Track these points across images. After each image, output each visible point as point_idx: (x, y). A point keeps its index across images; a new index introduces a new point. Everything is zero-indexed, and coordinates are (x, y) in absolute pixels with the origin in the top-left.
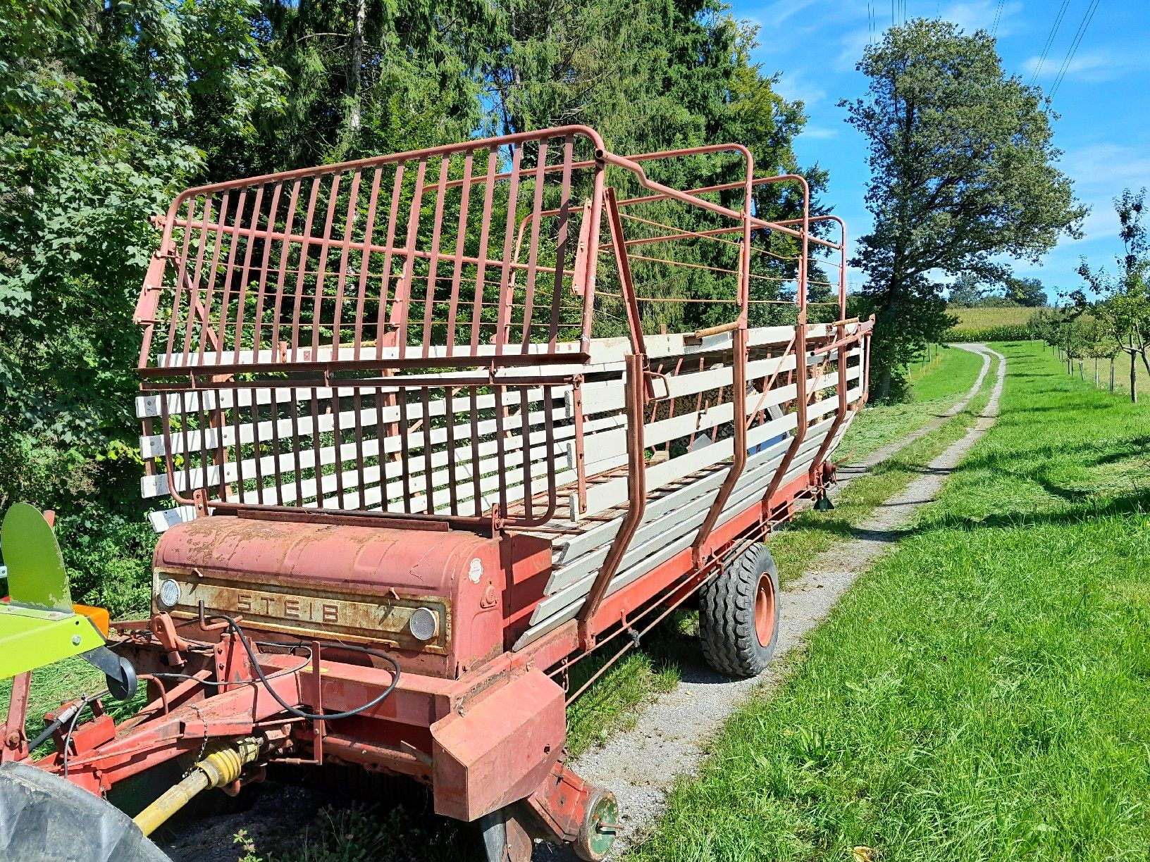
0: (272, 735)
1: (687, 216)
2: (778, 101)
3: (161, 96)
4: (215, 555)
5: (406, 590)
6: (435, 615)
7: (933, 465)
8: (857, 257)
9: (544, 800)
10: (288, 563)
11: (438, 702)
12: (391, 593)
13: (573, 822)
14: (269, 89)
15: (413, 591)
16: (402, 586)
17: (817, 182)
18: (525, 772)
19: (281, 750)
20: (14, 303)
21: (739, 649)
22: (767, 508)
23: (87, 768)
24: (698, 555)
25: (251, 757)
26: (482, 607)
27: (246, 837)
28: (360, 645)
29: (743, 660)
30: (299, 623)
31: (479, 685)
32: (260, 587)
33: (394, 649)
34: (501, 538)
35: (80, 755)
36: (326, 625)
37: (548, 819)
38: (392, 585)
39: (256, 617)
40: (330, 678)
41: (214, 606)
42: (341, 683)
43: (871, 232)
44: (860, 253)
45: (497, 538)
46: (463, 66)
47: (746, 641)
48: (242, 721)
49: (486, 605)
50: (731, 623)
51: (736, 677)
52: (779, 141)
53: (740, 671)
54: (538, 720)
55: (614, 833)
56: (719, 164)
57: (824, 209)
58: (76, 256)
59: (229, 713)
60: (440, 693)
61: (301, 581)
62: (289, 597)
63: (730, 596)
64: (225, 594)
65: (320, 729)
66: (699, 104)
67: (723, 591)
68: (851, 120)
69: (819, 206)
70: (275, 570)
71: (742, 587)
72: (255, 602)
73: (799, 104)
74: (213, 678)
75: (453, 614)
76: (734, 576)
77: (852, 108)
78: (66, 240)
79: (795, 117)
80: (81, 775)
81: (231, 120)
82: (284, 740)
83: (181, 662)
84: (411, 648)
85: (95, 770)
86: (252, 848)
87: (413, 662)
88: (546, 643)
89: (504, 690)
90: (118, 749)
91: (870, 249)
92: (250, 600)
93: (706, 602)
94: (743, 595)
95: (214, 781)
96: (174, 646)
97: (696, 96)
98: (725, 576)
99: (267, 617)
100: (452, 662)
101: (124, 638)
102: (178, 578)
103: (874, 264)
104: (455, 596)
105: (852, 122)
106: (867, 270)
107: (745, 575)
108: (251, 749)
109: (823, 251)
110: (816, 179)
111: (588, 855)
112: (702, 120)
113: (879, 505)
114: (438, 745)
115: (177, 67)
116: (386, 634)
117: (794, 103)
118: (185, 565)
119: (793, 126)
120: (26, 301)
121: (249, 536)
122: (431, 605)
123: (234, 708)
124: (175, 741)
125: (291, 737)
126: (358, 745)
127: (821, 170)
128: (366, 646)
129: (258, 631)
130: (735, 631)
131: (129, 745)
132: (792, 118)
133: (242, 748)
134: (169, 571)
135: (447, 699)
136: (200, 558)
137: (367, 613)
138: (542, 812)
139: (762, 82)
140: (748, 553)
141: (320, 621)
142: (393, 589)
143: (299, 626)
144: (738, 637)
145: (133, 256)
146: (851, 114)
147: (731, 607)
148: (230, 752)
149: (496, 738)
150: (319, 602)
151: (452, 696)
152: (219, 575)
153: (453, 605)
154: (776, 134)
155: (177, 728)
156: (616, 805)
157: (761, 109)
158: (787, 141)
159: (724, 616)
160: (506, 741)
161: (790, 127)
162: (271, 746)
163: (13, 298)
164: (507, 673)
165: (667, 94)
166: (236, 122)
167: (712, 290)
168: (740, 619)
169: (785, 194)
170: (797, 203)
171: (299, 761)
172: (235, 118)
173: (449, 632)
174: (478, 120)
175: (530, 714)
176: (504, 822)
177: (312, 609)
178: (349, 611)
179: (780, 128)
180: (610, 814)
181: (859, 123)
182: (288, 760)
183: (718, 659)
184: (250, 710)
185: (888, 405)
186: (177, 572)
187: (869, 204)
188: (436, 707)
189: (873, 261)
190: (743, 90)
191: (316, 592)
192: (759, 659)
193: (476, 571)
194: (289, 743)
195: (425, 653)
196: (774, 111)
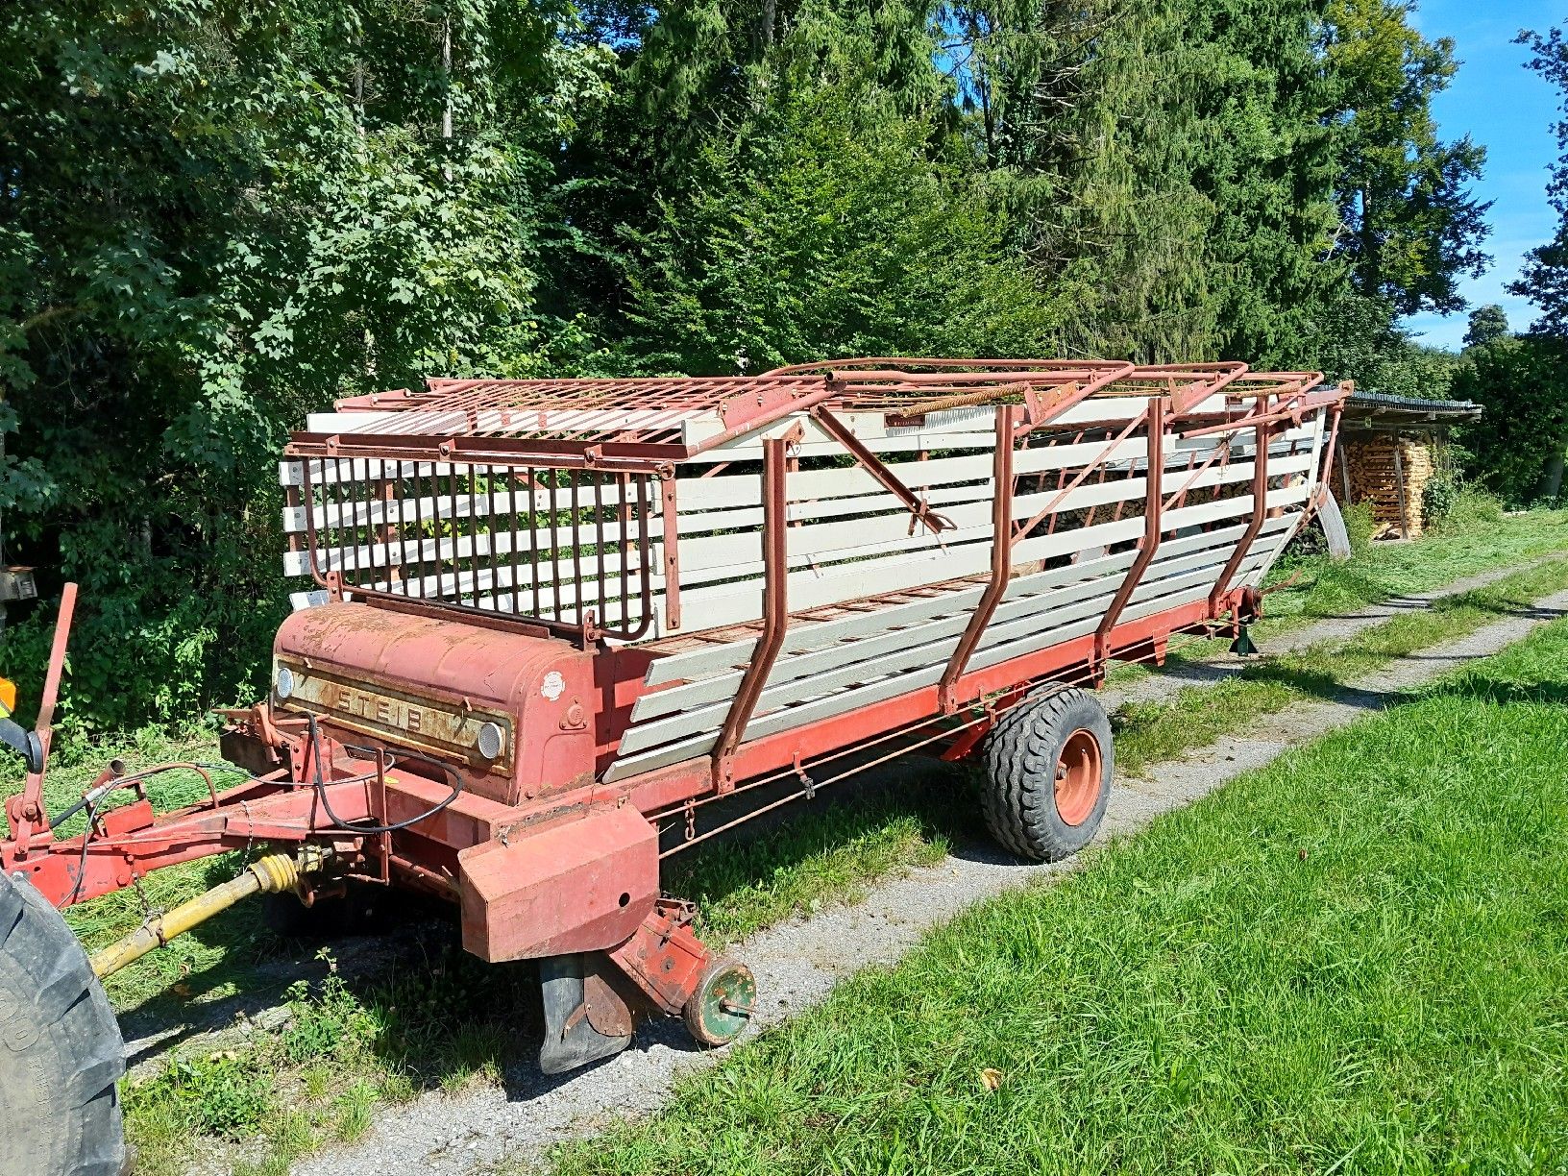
0: (340, 846)
1: (1233, 219)
2: (1411, 40)
3: (455, 88)
4: (324, 645)
5: (479, 701)
6: (500, 732)
7: (1539, 603)
8: (1522, 279)
9: (636, 960)
10: (383, 660)
11: (481, 826)
12: (464, 703)
13: (683, 992)
14: (590, 73)
15: (485, 703)
16: (476, 696)
17: (1467, 165)
18: (585, 920)
19: (352, 865)
20: (275, 343)
21: (1027, 824)
22: (1101, 644)
23: (116, 851)
24: (945, 696)
25: (313, 867)
26: (562, 728)
27: (329, 955)
28: (436, 757)
29: (1032, 838)
30: (390, 728)
31: (537, 815)
32: (360, 685)
33: (465, 766)
34: (597, 652)
35: (111, 837)
36: (411, 732)
37: (642, 983)
38: (467, 694)
39: (354, 717)
40: (395, 791)
41: (320, 702)
42: (402, 797)
43: (1549, 241)
44: (1527, 274)
45: (592, 650)
46: (906, 14)
47: (1035, 815)
48: (296, 826)
49: (568, 727)
50: (1016, 789)
51: (1025, 860)
52: (1411, 101)
53: (1031, 853)
54: (610, 862)
55: (747, 1016)
56: (1289, 143)
57: (1476, 205)
58: (338, 288)
59: (283, 815)
60: (482, 818)
61: (394, 682)
62: (381, 698)
63: (1018, 754)
64: (330, 689)
65: (386, 847)
66: (1269, 52)
67: (1010, 747)
68: (1536, 64)
69: (1468, 201)
70: (370, 667)
71: (1036, 744)
72: (354, 700)
73: (1446, 44)
74: (289, 778)
75: (518, 732)
76: (1027, 726)
77: (1538, 45)
78: (328, 269)
79: (1438, 65)
80: (109, 857)
81: (547, 113)
82: (355, 854)
83: (276, 758)
84: (481, 767)
85: (126, 855)
86: (333, 967)
87: (481, 782)
88: (656, 779)
89: (575, 826)
90: (154, 836)
91: (1545, 268)
92: (349, 698)
93: (989, 759)
94: (1035, 754)
95: (265, 886)
96: (270, 740)
97: (1264, 39)
98: (1016, 727)
99: (361, 718)
100: (514, 786)
101: (234, 727)
102: (292, 667)
103: (1551, 291)
104: (521, 712)
105: (1537, 67)
106: (1539, 299)
107: (1042, 729)
108: (313, 858)
109: (1470, 270)
110: (1464, 159)
111: (700, 1033)
112: (1271, 76)
113: (1403, 656)
114: (464, 873)
115: (478, 49)
116: (461, 749)
117: (1439, 42)
118: (299, 654)
119: (1434, 77)
120: (287, 341)
121: (357, 627)
122: (500, 721)
123: (289, 811)
124: (219, 837)
125: (362, 852)
126: (417, 868)
127: (1475, 146)
128: (442, 759)
129: (356, 733)
130: (1020, 801)
131: (168, 834)
132: (1433, 66)
133: (300, 856)
134: (286, 659)
135: (487, 825)
136: (311, 647)
137: (445, 723)
138: (632, 973)
139: (1391, 11)
140: (1055, 702)
141: (405, 727)
142: (467, 699)
143: (389, 731)
144: (1023, 807)
145: (397, 290)
146: (1535, 55)
147: (1017, 767)
148: (285, 858)
149: (541, 875)
150: (405, 706)
151: (493, 823)
152: (325, 667)
153: (518, 722)
154: (1406, 91)
155: (221, 823)
156: (752, 983)
157: (1383, 53)
158: (1421, 101)
159: (1008, 781)
160: (553, 881)
161: (1429, 79)
162: (339, 858)
163: (274, 337)
164: (585, 807)
165: (1220, 38)
166: (552, 115)
167: (1267, 327)
168: (1027, 784)
169: (1414, 182)
170: (1431, 196)
171: (368, 878)
172: (552, 110)
173: (512, 752)
174: (927, 89)
175: (597, 855)
176: (581, 976)
177: (399, 712)
178: (430, 720)
179: (1413, 82)
180: (742, 993)
181: (1550, 68)
182: (359, 876)
183: (1002, 833)
184: (309, 815)
185: (1552, 509)
186: (292, 661)
187: (1553, 198)
188: (477, 831)
189: (1550, 286)
190: (1358, 26)
191: (405, 695)
192: (1058, 840)
193: (553, 686)
194: (360, 857)
195: (493, 774)
196: (1405, 55)
